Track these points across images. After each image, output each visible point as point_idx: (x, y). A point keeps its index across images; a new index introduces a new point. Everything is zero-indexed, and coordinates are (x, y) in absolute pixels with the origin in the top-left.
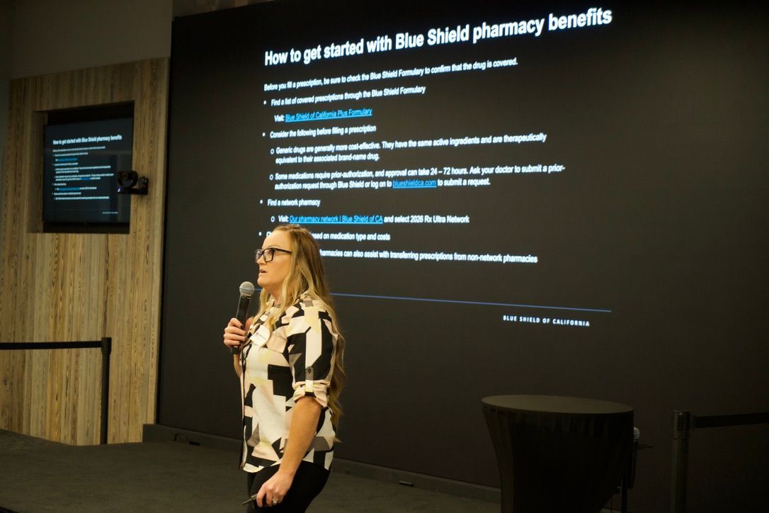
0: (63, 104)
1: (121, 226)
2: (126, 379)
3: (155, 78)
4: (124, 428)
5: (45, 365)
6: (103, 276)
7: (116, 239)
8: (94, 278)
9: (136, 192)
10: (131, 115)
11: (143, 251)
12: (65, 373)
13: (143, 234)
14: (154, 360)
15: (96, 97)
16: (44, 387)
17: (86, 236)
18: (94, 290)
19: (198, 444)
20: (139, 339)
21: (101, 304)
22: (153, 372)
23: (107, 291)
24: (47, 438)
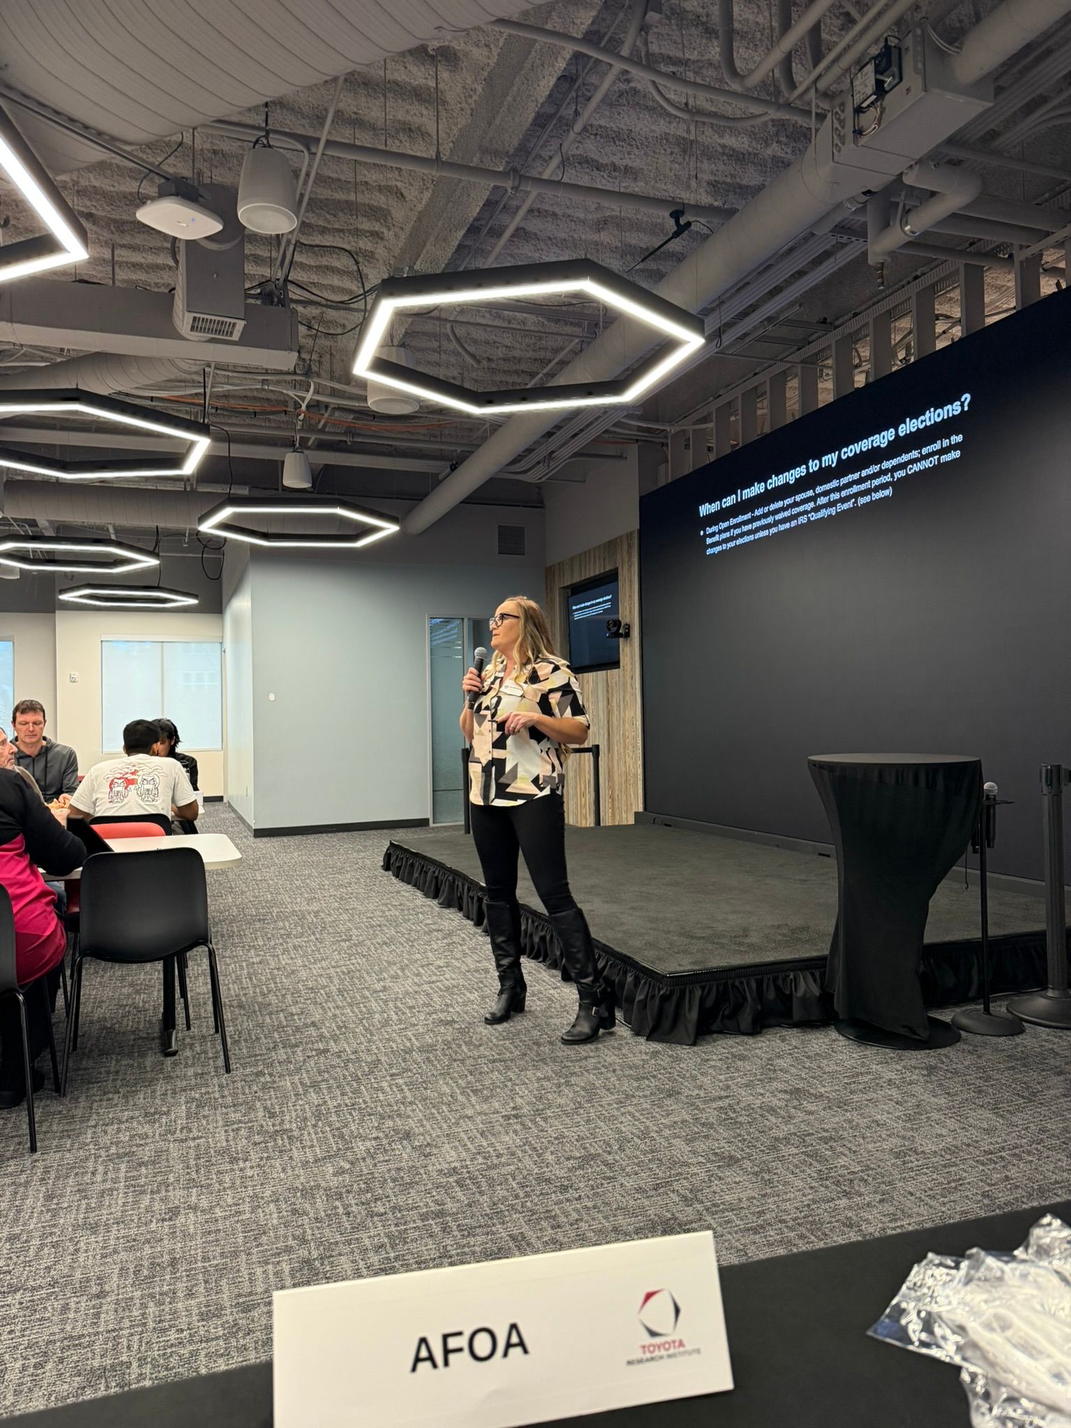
0: (577, 579)
1: (615, 664)
2: (624, 778)
3: (630, 546)
4: (624, 815)
5: (576, 771)
6: (606, 703)
7: (614, 672)
8: (601, 705)
9: (621, 635)
10: (617, 580)
11: (629, 680)
12: (587, 776)
13: (628, 667)
14: (640, 762)
15: (595, 570)
16: (576, 787)
17: (594, 673)
18: (601, 713)
19: (670, 826)
20: (630, 747)
21: (606, 723)
22: (640, 771)
23: (609, 713)
24: (579, 825)
